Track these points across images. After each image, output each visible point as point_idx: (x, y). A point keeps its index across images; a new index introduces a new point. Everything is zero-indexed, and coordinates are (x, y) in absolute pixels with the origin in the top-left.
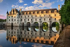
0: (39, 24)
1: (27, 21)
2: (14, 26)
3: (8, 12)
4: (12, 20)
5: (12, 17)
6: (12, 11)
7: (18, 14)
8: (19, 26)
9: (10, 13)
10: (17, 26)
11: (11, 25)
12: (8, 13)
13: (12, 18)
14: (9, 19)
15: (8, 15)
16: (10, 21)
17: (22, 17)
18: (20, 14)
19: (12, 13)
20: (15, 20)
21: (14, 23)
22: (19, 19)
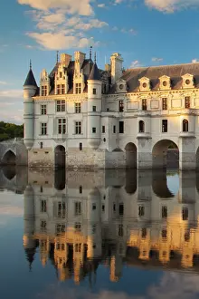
1: (159, 136)
2: (71, 168)
4: (62, 130)
5: (61, 106)
6: (61, 69)
7: (99, 91)
8: (102, 164)
9: (47, 84)
10: (89, 169)
11: (51, 156)
12: (31, 80)
13: (61, 114)
14: (43, 119)
15: (37, 94)
16: (44, 132)
17: (121, 109)
19: (61, 81)
20: (78, 131)
21: (71, 144)
22: (106, 121)
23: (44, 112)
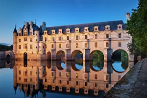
0: (84, 54)
1: (58, 49)
2: (29, 60)
3: (15, 29)
4: (26, 47)
5: (25, 40)
6: (25, 27)
7: (38, 34)
8: (40, 59)
9: (21, 32)
10: (35, 60)
11: (23, 56)
12: (15, 31)
13: (26, 42)
15: (17, 35)
16: (20, 48)
17: (46, 40)
18: (41, 34)
19: (26, 31)
20: (31, 48)
21: (29, 52)
22: (41, 44)
23: (20, 41)
